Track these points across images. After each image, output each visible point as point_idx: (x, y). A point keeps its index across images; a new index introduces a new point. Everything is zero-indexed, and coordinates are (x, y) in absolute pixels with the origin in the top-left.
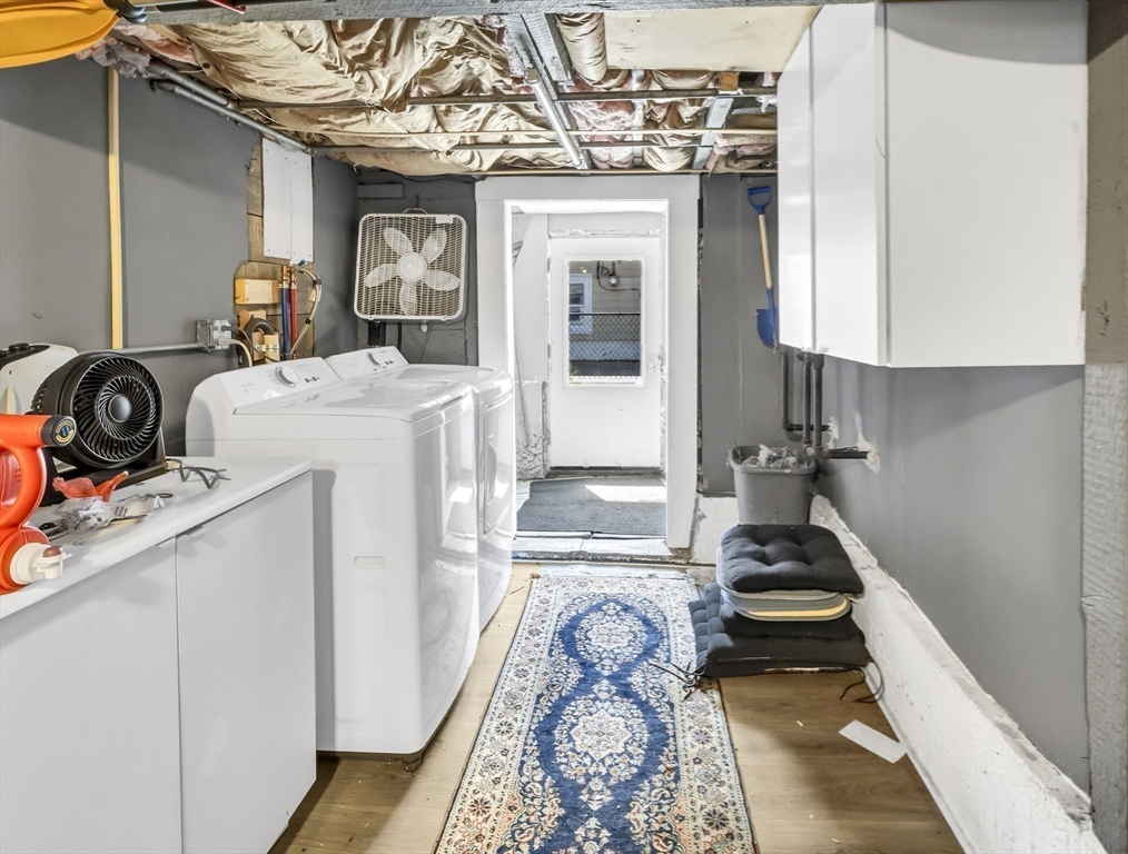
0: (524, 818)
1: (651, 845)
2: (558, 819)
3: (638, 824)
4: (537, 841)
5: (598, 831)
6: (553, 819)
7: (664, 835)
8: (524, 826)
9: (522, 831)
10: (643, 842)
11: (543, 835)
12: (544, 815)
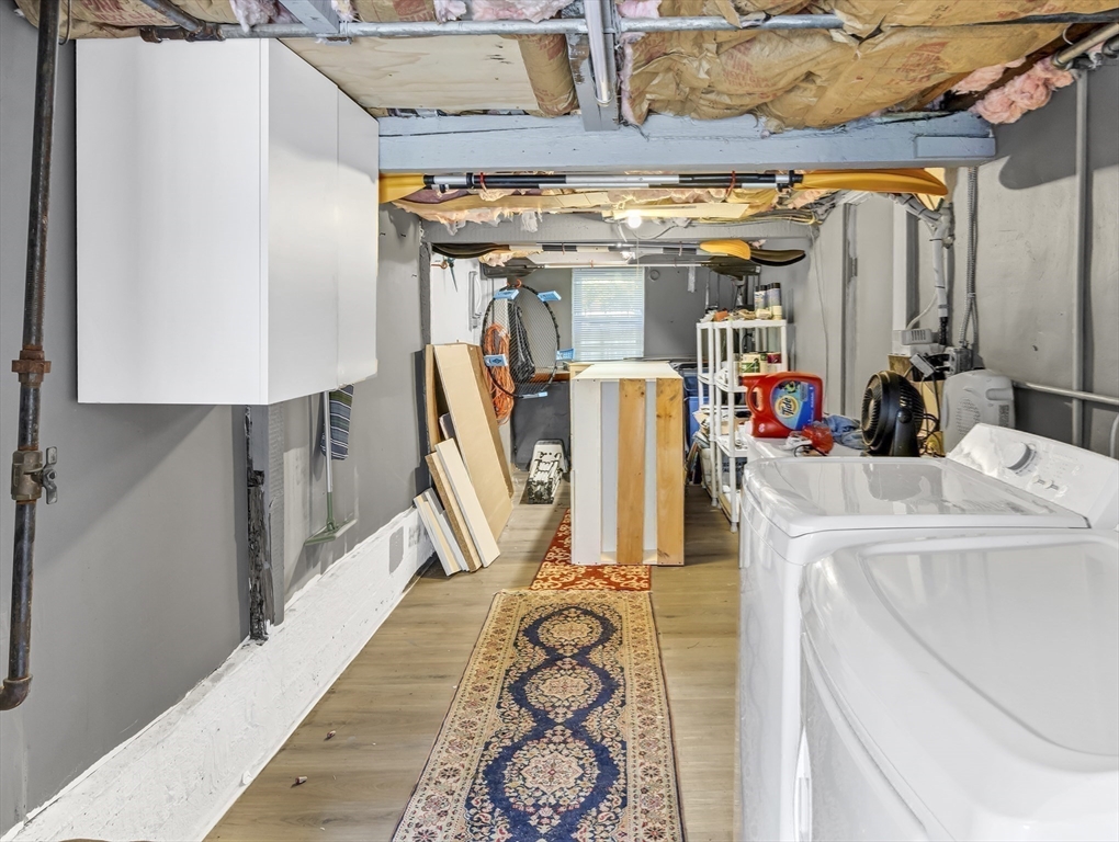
0: (609, 828)
1: (493, 817)
2: (578, 829)
3: (501, 830)
4: (594, 814)
5: (539, 823)
6: (582, 830)
7: (480, 824)
8: (608, 823)
9: (609, 819)
10: (500, 818)
11: (590, 818)
12: (592, 832)
